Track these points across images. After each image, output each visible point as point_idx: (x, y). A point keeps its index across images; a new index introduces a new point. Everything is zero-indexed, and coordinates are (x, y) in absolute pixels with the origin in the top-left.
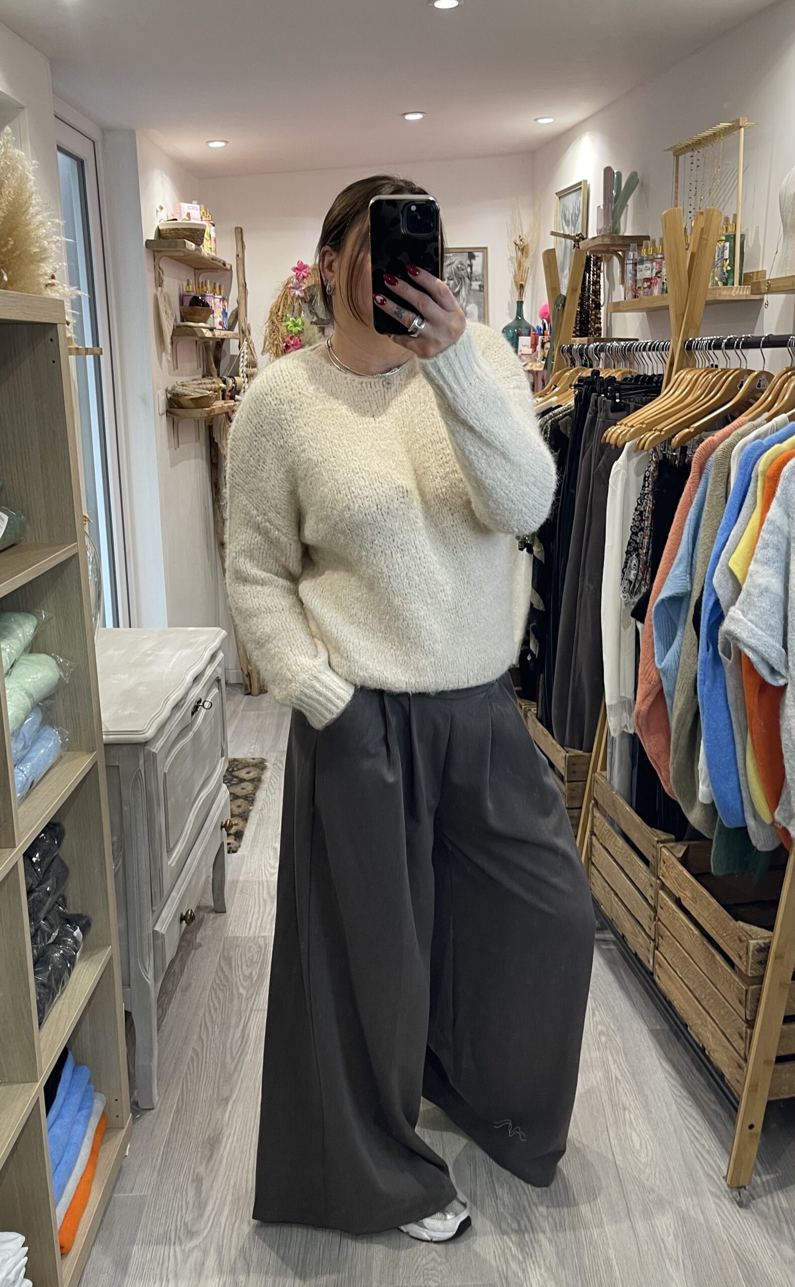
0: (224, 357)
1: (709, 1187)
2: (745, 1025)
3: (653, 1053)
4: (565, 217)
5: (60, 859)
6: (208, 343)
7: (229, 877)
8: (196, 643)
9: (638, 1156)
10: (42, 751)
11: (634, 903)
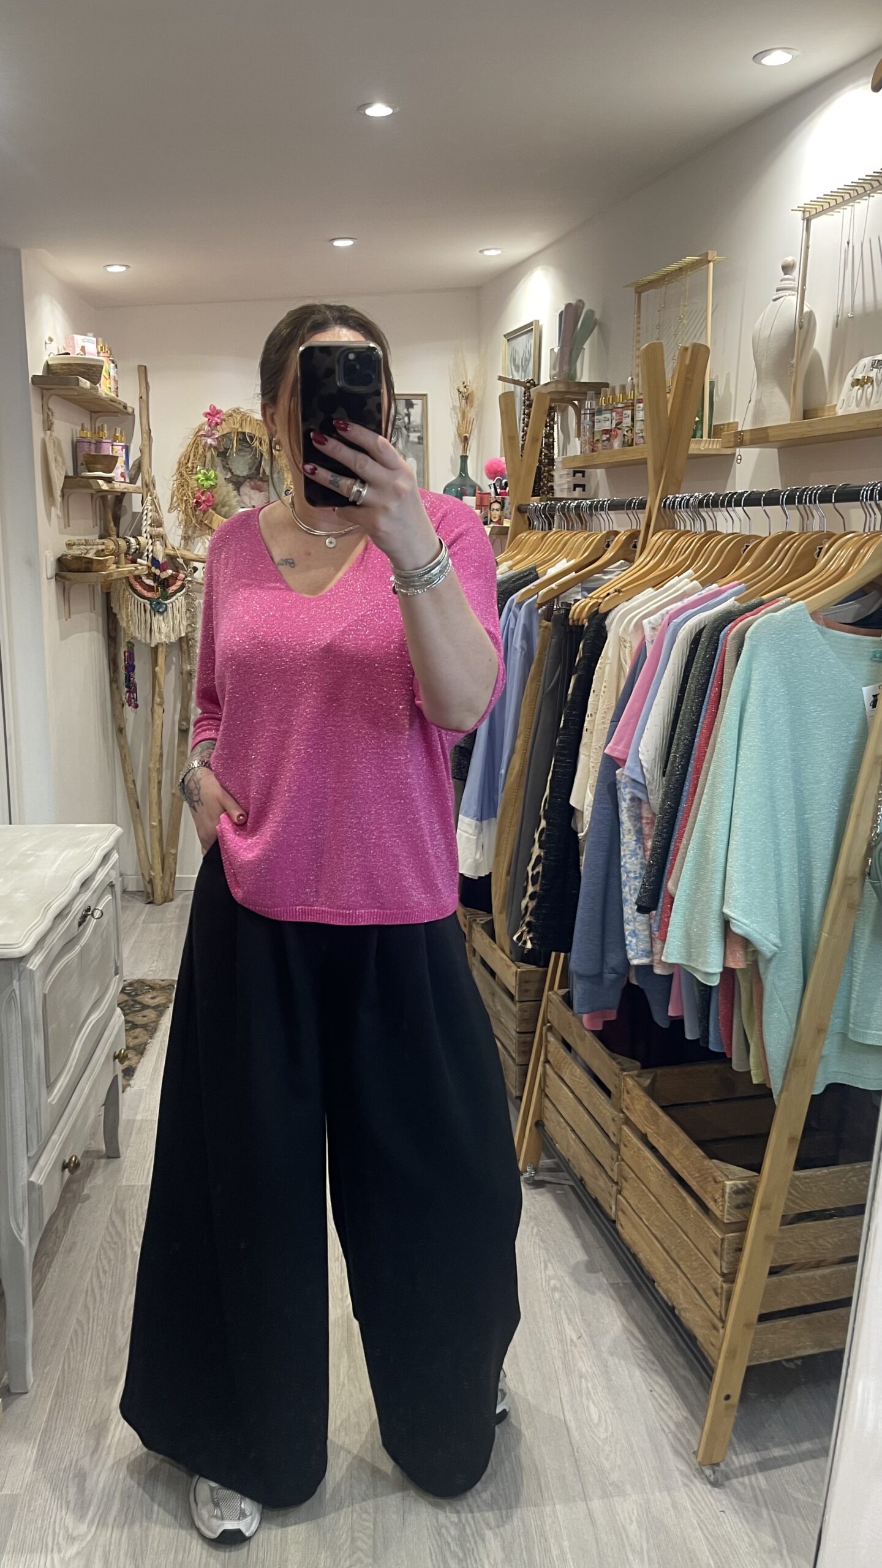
0: (126, 513)
2: (721, 1279)
3: (613, 1310)
4: (514, 360)
6: (106, 496)
7: (123, 1117)
9: (596, 1431)
11: (594, 1140)
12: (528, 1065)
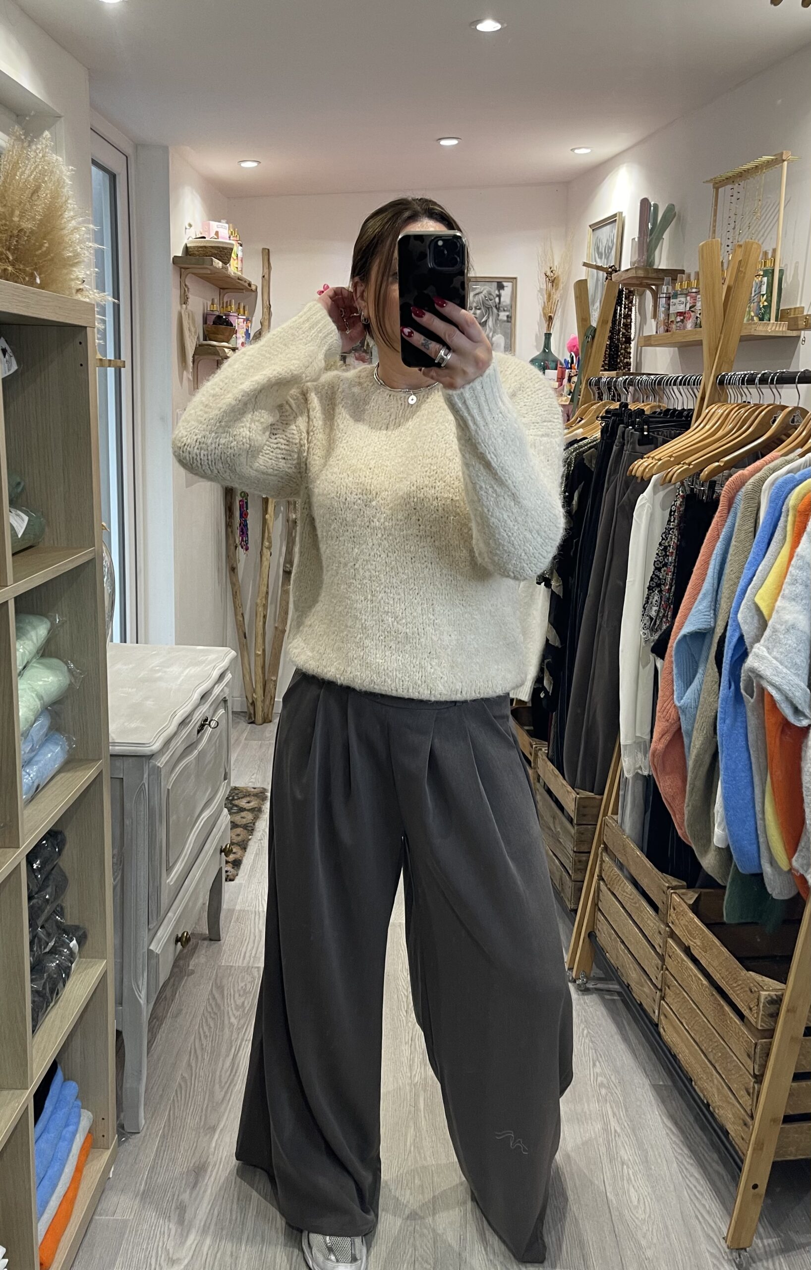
1: (709, 1248)
2: (753, 1080)
3: (655, 1106)
4: (598, 248)
5: (60, 867)
7: (225, 906)
8: (203, 662)
9: (634, 1212)
10: (49, 755)
11: (641, 952)
12: (583, 882)
